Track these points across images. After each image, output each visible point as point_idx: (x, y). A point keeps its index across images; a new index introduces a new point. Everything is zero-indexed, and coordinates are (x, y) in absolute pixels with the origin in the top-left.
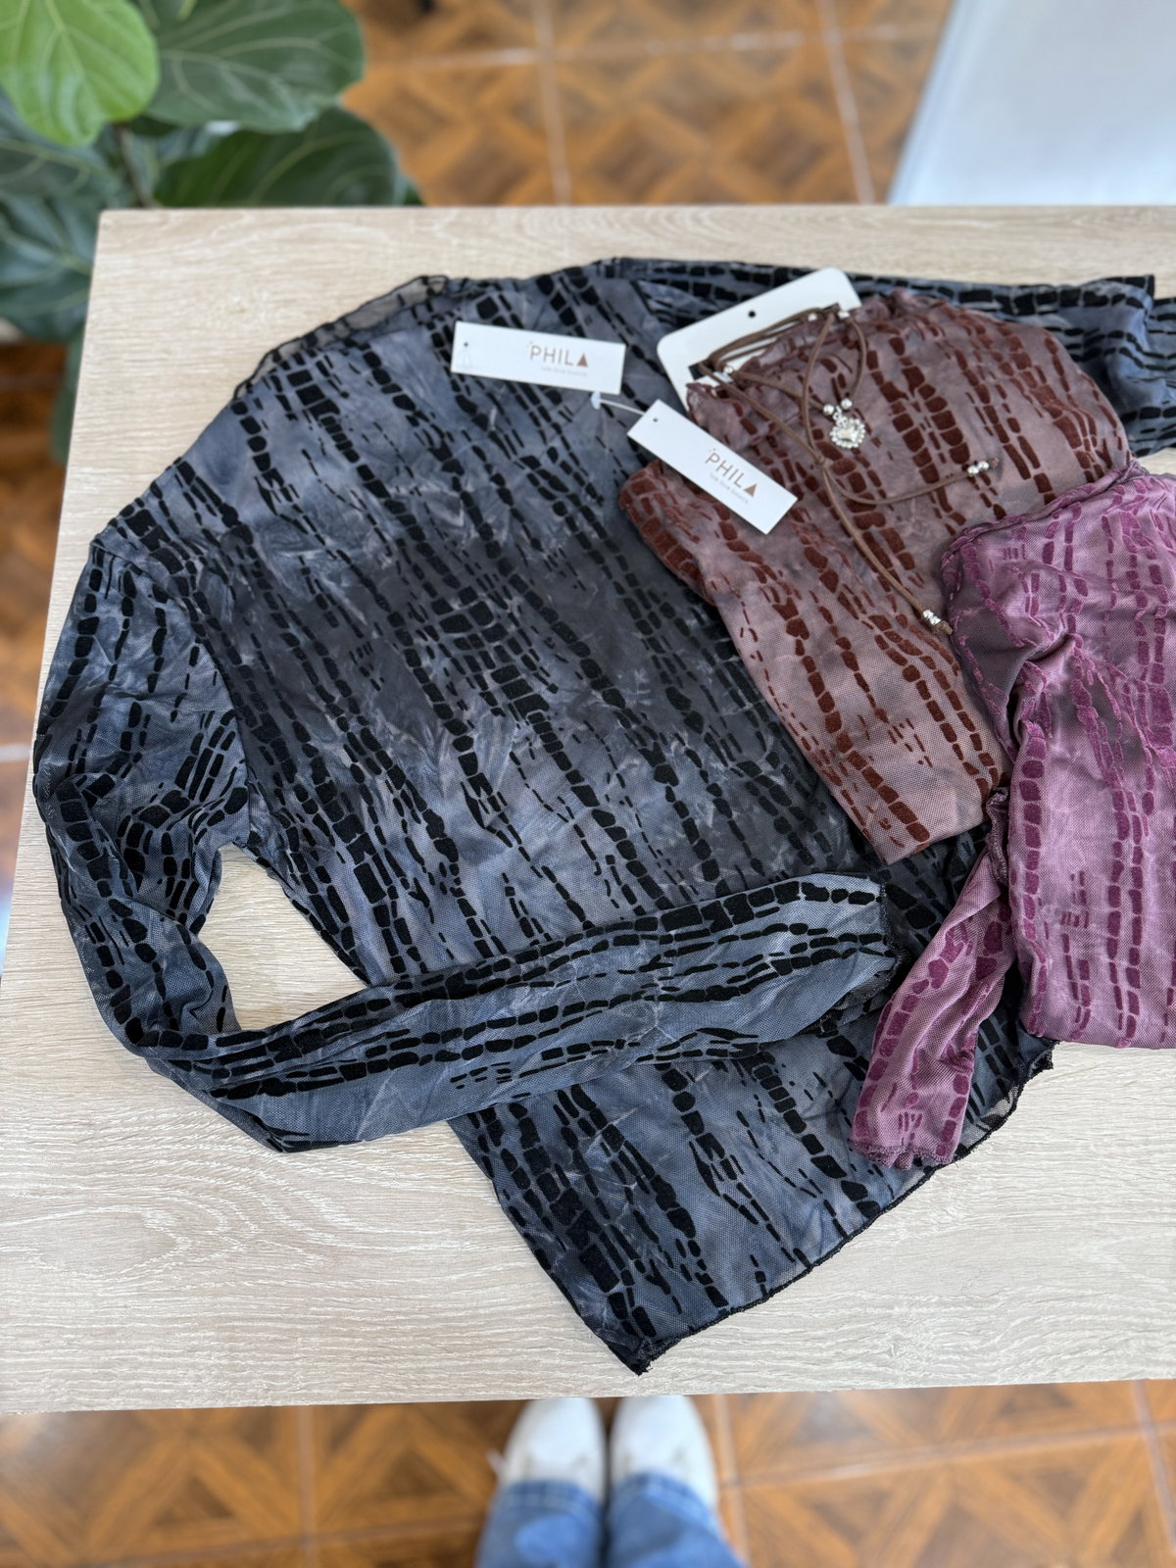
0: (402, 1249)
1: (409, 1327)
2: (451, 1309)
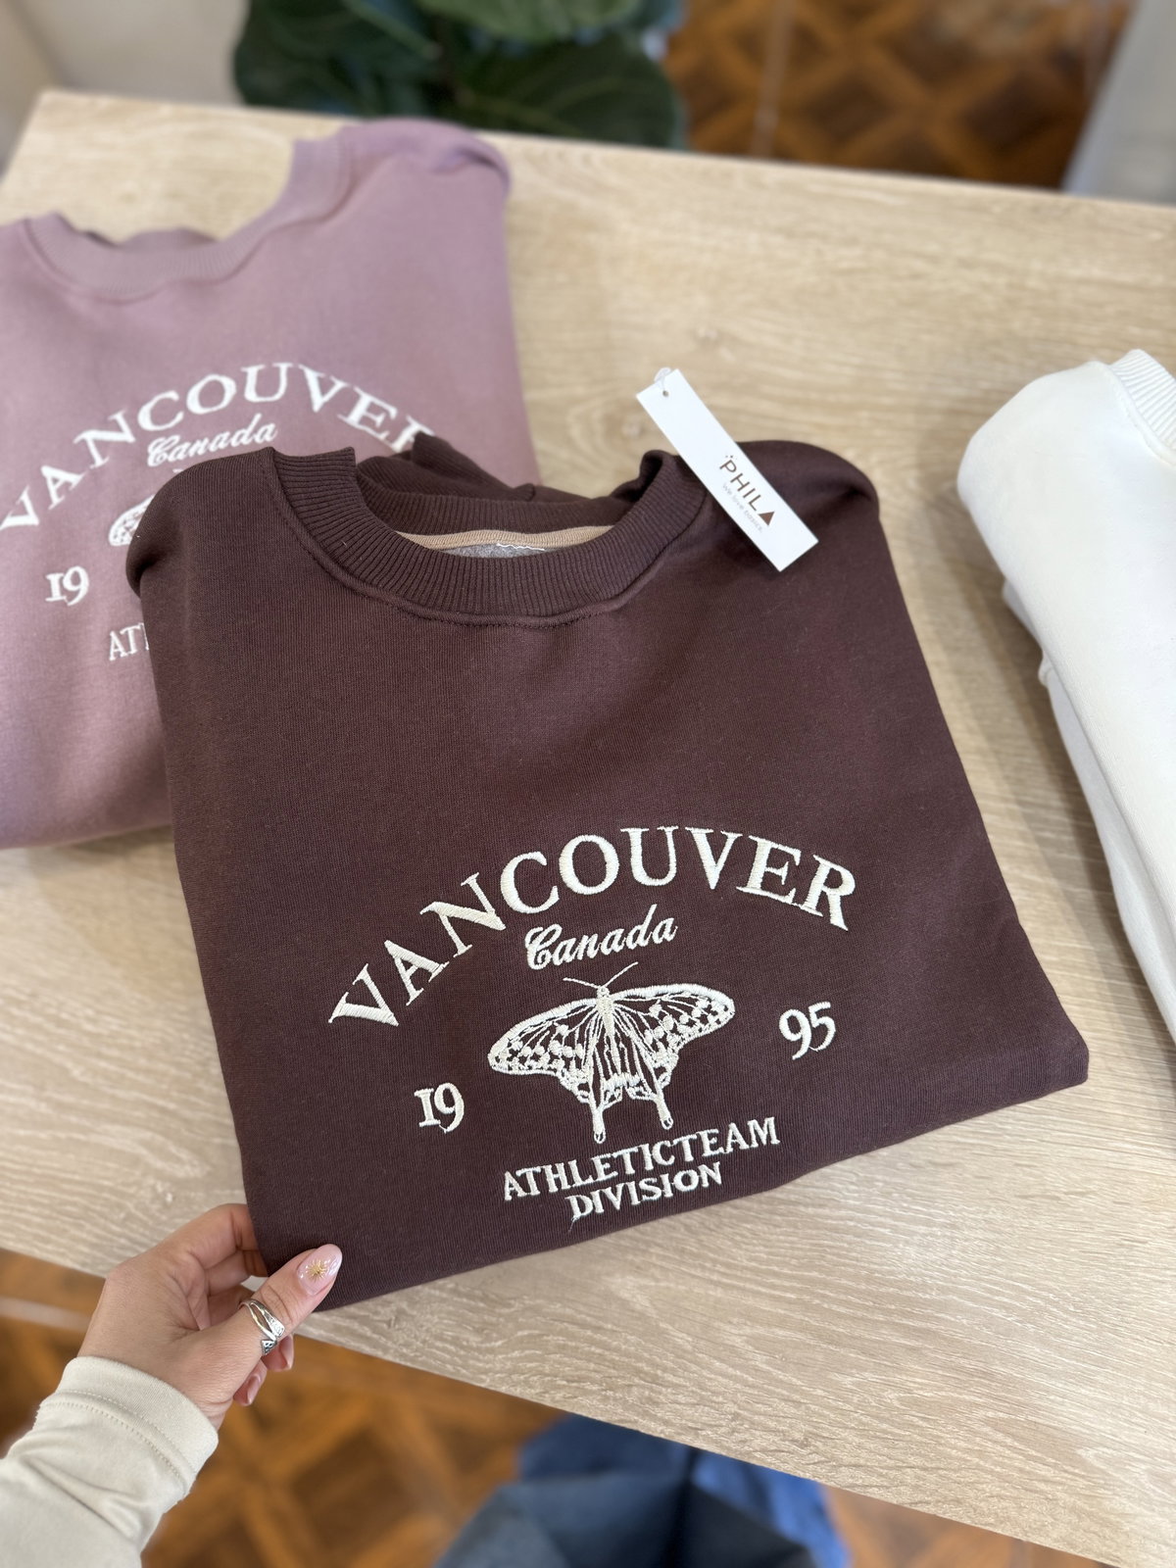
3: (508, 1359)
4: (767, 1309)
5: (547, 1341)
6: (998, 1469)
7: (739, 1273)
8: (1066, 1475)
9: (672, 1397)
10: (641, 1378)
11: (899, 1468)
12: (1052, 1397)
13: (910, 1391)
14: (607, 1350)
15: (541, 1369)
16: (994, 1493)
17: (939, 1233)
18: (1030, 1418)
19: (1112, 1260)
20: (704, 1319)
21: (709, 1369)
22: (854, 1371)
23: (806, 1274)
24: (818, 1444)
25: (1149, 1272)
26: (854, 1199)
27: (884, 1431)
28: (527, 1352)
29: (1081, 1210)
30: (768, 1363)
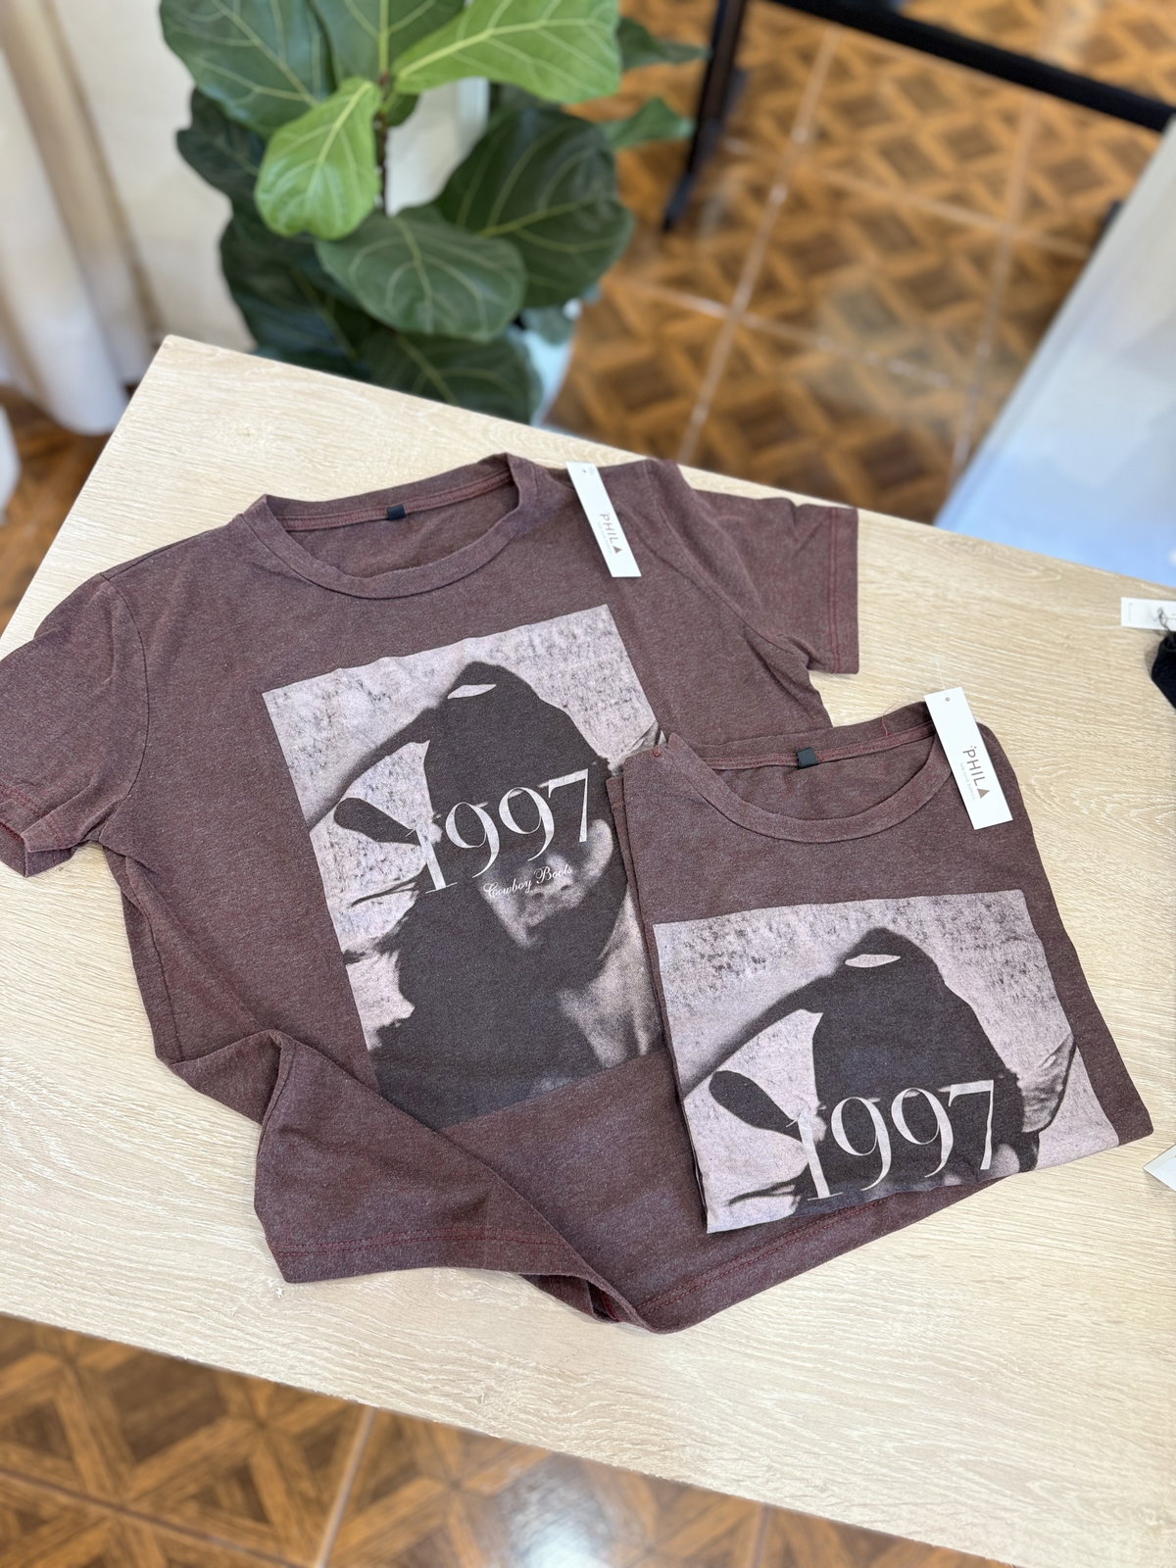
0: (105, 1198)
1: (86, 1264)
2: (125, 1259)
3: (582, 1427)
4: (791, 1376)
5: (616, 1410)
6: (970, 1502)
7: (768, 1347)
8: (1020, 1504)
9: (717, 1453)
10: (692, 1439)
11: (895, 1505)
12: (1006, 1441)
13: (901, 1441)
14: (666, 1416)
15: (609, 1434)
16: (969, 1522)
17: (918, 1312)
18: (992, 1459)
19: (1043, 1330)
20: (742, 1386)
21: (746, 1428)
22: (859, 1426)
23: (820, 1347)
24: (835, 1488)
25: (1070, 1339)
26: (853, 1284)
27: (883, 1475)
28: (598, 1420)
29: (1019, 1292)
30: (793, 1422)
